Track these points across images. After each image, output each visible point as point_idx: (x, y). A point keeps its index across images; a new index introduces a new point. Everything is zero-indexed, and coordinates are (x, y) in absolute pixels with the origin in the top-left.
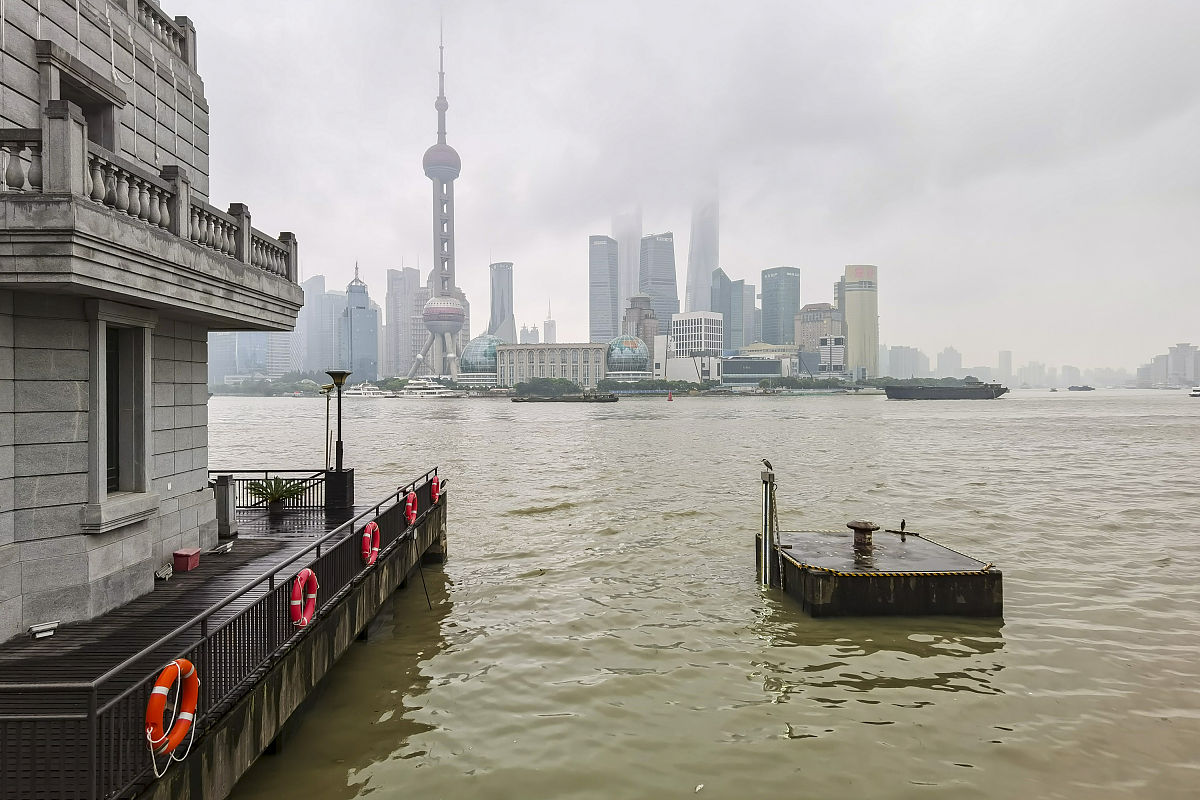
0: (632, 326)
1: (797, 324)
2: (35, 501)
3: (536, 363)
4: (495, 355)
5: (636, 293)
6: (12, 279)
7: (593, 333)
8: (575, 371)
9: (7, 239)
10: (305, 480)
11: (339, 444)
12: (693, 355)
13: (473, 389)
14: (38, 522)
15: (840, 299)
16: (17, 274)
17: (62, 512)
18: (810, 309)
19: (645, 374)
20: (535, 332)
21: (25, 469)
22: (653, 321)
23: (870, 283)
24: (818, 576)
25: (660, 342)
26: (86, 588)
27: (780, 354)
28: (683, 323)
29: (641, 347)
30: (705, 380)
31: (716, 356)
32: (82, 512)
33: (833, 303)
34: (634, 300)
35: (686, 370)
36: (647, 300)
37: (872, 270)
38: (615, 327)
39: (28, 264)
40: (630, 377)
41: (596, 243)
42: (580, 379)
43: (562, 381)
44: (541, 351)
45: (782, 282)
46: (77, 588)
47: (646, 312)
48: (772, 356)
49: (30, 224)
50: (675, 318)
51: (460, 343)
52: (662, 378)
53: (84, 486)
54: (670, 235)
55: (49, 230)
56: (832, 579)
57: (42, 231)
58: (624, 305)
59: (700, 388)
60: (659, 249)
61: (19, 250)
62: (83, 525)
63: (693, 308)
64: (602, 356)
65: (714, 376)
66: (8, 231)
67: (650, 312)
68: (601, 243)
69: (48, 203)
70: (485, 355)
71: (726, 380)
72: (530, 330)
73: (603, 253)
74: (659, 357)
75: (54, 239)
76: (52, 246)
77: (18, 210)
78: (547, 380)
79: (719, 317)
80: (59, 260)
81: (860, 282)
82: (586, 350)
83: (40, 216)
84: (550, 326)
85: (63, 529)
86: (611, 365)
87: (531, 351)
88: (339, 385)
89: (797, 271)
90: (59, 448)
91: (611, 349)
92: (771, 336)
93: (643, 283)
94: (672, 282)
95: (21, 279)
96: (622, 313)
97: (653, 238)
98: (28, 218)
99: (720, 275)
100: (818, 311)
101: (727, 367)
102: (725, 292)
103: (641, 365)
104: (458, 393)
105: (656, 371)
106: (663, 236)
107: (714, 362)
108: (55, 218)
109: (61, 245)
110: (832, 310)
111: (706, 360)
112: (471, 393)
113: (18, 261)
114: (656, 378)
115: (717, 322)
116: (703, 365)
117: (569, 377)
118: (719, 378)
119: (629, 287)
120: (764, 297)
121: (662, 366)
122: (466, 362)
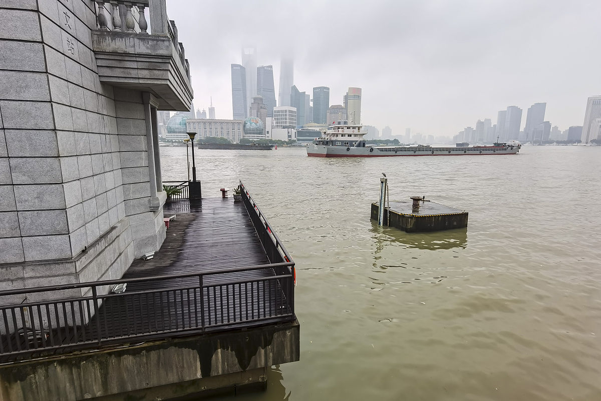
0: (254, 112)
1: (328, 114)
2: (132, 196)
3: (208, 129)
4: (185, 124)
5: (255, 95)
6: (136, 81)
7: (234, 115)
8: (228, 134)
9: (134, 59)
10: (177, 186)
11: (194, 169)
12: (284, 128)
13: (175, 142)
14: (134, 206)
15: (346, 103)
16: (139, 78)
17: (142, 201)
18: (334, 107)
19: (262, 136)
20: (204, 113)
21: (127, 181)
22: (264, 110)
23: (358, 96)
24: (409, 217)
25: (269, 120)
26: (156, 236)
27: (321, 128)
28: (278, 111)
29: (260, 122)
30: (290, 140)
31: (294, 128)
32: (149, 201)
33: (343, 105)
34: (255, 99)
35: (281, 134)
36: (261, 99)
37: (359, 90)
38: (246, 112)
39: (145, 73)
40: (254, 138)
41: (234, 68)
42: (231, 138)
43: (222, 139)
44: (210, 123)
45: (322, 94)
46: (152, 237)
47: (261, 105)
48: (318, 129)
49: (149, 51)
50: (275, 109)
51: (165, 118)
52: (270, 138)
53: (149, 188)
54: (271, 67)
55: (160, 56)
56: (414, 218)
57: (154, 55)
58: (249, 101)
59: (287, 143)
60: (265, 73)
61: (140, 65)
62: (151, 207)
63: (282, 104)
64: (241, 127)
65: (293, 138)
66: (135, 54)
67: (263, 105)
68: (237, 68)
69: (157, 41)
70: (180, 124)
71: (299, 140)
72: (201, 112)
73: (239, 73)
74: (268, 128)
75: (160, 61)
76: (159, 64)
77: (141, 43)
78: (214, 138)
79: (295, 109)
80: (162, 72)
81: (354, 95)
82: (232, 123)
83: (154, 47)
84: (212, 110)
85: (143, 210)
86: (246, 131)
87: (205, 123)
88: (192, 139)
89: (328, 89)
90: (137, 169)
91: (245, 123)
92: (317, 120)
93: (259, 90)
94: (273, 91)
95: (141, 81)
96: (249, 105)
97: (263, 67)
98: (147, 48)
99: (294, 88)
100: (337, 108)
101: (299, 133)
102: (297, 97)
103: (260, 131)
104: (168, 144)
105: (267, 135)
106: (267, 67)
107: (293, 131)
108: (162, 49)
109: (163, 64)
110: (342, 108)
111: (290, 130)
112: (174, 144)
113: (140, 71)
114: (267, 138)
115: (293, 112)
116: (288, 133)
117: (225, 137)
118: (296, 139)
119: (252, 92)
120: (315, 100)
121: (270, 132)
122: (170, 128)
